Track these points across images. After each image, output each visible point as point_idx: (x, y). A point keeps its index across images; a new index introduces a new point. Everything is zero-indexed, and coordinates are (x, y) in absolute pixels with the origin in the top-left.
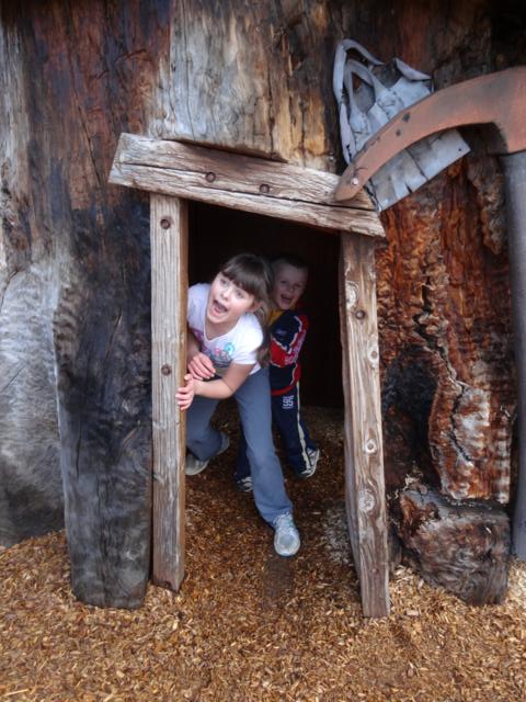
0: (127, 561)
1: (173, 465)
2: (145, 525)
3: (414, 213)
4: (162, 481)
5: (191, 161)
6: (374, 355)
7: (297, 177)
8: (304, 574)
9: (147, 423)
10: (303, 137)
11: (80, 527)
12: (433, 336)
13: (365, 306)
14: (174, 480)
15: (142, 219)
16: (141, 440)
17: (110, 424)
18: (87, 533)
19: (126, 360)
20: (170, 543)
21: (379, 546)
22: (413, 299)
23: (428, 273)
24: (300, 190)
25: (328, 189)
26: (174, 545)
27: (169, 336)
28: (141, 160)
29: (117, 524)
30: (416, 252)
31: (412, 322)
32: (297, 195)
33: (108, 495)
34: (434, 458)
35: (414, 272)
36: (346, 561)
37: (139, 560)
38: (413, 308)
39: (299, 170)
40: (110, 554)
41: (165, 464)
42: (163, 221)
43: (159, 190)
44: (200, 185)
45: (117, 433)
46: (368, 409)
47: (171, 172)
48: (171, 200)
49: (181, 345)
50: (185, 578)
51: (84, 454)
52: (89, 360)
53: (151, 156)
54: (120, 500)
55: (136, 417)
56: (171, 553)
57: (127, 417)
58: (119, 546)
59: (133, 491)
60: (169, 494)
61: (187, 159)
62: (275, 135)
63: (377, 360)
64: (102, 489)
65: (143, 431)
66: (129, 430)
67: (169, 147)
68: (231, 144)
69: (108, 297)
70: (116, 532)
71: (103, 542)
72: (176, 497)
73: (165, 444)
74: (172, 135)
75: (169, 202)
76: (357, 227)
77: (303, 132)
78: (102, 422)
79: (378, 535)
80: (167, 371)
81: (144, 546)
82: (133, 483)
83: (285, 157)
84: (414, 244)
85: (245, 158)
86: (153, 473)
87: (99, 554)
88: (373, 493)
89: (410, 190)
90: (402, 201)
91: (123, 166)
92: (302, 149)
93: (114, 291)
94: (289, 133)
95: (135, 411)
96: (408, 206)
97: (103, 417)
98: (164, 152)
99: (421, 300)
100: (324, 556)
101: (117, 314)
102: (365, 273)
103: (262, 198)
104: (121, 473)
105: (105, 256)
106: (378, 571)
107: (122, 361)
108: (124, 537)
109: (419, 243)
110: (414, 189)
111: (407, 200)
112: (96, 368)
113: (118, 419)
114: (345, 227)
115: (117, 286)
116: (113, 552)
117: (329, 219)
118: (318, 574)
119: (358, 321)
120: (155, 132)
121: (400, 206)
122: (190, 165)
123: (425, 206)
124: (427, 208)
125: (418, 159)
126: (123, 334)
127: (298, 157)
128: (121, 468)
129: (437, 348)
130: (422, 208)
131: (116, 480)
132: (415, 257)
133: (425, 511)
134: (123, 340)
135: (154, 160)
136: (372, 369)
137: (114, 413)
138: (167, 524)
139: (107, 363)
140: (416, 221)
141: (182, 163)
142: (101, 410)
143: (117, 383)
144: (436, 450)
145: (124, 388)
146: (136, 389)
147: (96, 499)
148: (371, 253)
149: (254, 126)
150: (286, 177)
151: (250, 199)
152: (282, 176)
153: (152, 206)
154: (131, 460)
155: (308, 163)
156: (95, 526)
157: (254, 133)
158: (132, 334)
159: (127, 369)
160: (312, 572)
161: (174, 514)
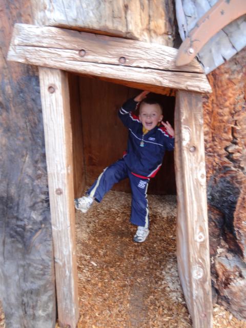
0: (40, 317)
1: (67, 253)
2: (51, 293)
3: (227, 76)
4: (61, 263)
5: (67, 41)
6: (202, 176)
7: (146, 50)
8: (154, 309)
9: (48, 226)
10: (149, 20)
11: (8, 296)
12: (238, 160)
13: (196, 143)
14: (69, 263)
15: (36, 87)
16: (45, 238)
17: (24, 228)
18: (13, 300)
19: (32, 184)
20: (68, 301)
21: (206, 299)
22: (225, 136)
23: (236, 118)
24: (148, 60)
25: (170, 59)
26: (71, 302)
27: (59, 169)
28: (30, 42)
29: (32, 293)
30: (227, 103)
31: (224, 151)
32: (146, 64)
33: (25, 275)
34: (238, 238)
35: (226, 118)
36: (180, 300)
37: (48, 315)
38: (224, 142)
39: (147, 45)
40: (28, 313)
41: (62, 253)
42: (50, 88)
43: (45, 64)
44: (75, 60)
45: (29, 234)
46: (198, 213)
47: (52, 50)
48: (54, 71)
49: (68, 174)
50: (79, 319)
51: (8, 247)
52: (8, 185)
53: (37, 39)
54: (33, 277)
55: (41, 223)
56: (69, 307)
57: (35, 223)
58: (34, 307)
59: (41, 272)
60: (65, 271)
61: (64, 40)
62: (129, 18)
63: (205, 179)
64: (21, 270)
65: (46, 231)
66: (36, 231)
67: (50, 32)
68: (96, 26)
69: (18, 143)
70: (31, 298)
71: (23, 305)
72: (70, 273)
73: (61, 240)
74: (52, 22)
75: (52, 73)
76: (191, 86)
77: (150, 16)
78: (18, 226)
79: (205, 294)
80: (59, 192)
81: (51, 306)
82: (41, 267)
83: (137, 36)
84: (226, 98)
85: (107, 38)
86: (54, 258)
87: (21, 313)
88: (202, 267)
89: (225, 59)
90: (219, 68)
91: (17, 48)
92: (149, 30)
93: (22, 138)
94: (139, 17)
95: (40, 218)
96: (223, 71)
97: (19, 223)
98: (47, 35)
99: (231, 137)
100: (165, 295)
101: (25, 154)
102: (196, 119)
103: (121, 67)
104: (33, 260)
105: (14, 114)
106: (205, 315)
107: (30, 185)
108: (37, 302)
109: (230, 97)
110: (228, 58)
111: (222, 67)
112: (13, 191)
113: (29, 224)
114: (183, 86)
115: (23, 135)
116: (30, 311)
117: (170, 81)
118: (163, 309)
119: (191, 153)
120: (39, 21)
121: (217, 72)
122: (67, 45)
123: (235, 70)
124: (236, 73)
125: (231, 37)
126: (29, 167)
127: (146, 36)
128: (32, 257)
129: (240, 167)
130: (233, 72)
131: (29, 265)
132: (227, 107)
133: (233, 272)
134: (30, 171)
135: (39, 42)
136: (201, 185)
137: (26, 220)
138: (65, 289)
139: (20, 187)
140: (228, 81)
141: (61, 43)
142: (18, 219)
143: (27, 200)
144: (239, 233)
145: (32, 203)
146: (40, 204)
147: (17, 277)
148: (200, 105)
149: (113, 11)
150: (138, 51)
151: (111, 68)
152: (135, 50)
153: (41, 77)
154: (39, 251)
155: (154, 40)
156: (18, 294)
157: (114, 17)
158: (36, 167)
159: (33, 191)
160: (159, 307)
161: (70, 284)
